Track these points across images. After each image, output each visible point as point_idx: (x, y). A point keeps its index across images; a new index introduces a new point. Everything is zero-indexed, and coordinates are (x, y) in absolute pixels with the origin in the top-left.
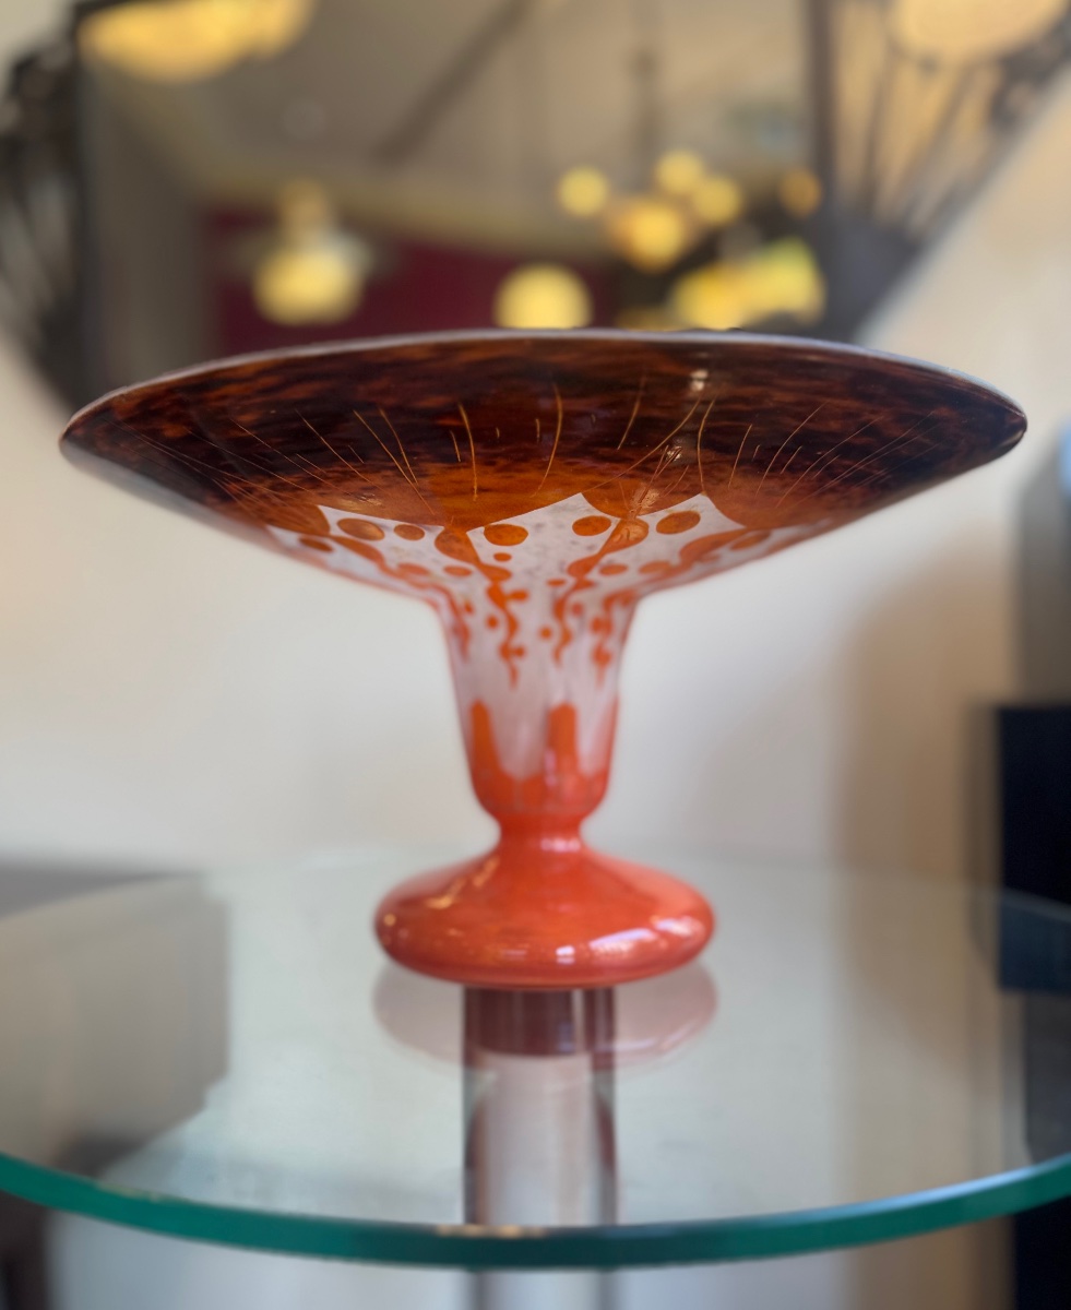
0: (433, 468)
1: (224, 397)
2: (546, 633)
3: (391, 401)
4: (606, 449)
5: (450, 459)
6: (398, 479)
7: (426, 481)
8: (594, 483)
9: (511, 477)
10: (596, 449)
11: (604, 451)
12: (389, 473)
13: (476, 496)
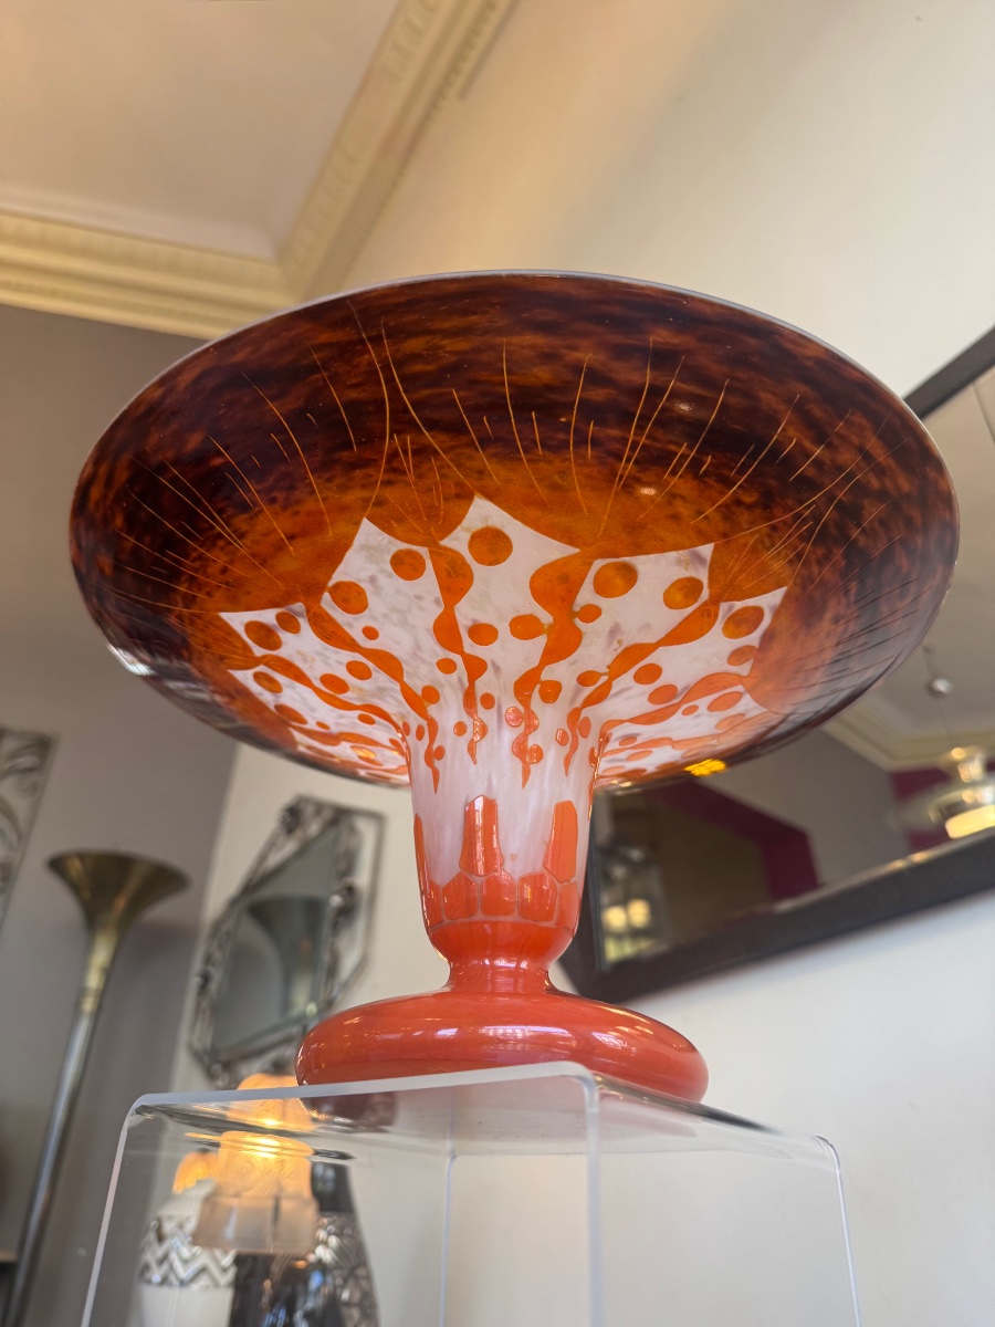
0: (241, 521)
1: (97, 504)
2: (460, 729)
3: (170, 454)
4: (346, 453)
5: (244, 507)
6: (231, 548)
7: (247, 541)
8: (366, 501)
9: (297, 513)
10: (338, 455)
11: (345, 455)
12: (221, 543)
13: (291, 548)
